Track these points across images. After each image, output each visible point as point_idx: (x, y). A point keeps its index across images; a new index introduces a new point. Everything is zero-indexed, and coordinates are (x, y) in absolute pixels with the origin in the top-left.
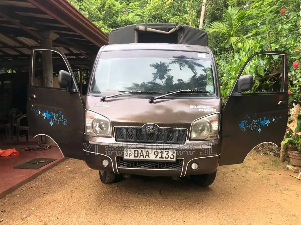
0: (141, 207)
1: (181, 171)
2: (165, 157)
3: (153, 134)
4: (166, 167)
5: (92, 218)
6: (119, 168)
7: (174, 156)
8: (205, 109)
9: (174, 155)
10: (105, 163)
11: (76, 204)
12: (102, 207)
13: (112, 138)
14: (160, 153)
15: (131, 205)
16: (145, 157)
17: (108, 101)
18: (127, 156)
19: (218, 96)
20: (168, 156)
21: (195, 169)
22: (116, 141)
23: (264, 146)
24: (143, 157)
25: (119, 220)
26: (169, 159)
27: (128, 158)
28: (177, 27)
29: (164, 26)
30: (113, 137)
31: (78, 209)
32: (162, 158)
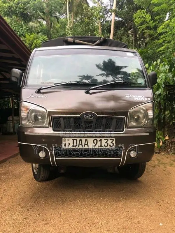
0: (80, 201)
1: (121, 159)
2: (105, 145)
3: (91, 122)
4: (105, 156)
5: (28, 214)
6: (56, 159)
7: (113, 144)
8: (139, 98)
9: (113, 142)
10: (42, 155)
11: (10, 202)
12: (39, 203)
13: (49, 128)
14: (99, 141)
15: (68, 200)
16: (84, 146)
17: (43, 93)
18: (65, 145)
19: (149, 88)
20: (108, 144)
21: (134, 157)
22: (54, 130)
23: (171, 148)
24: (82, 146)
25: (59, 215)
26: (109, 147)
27: (67, 147)
28: (101, 39)
29: (90, 39)
30: (51, 126)
31: (11, 207)
32: (101, 146)
